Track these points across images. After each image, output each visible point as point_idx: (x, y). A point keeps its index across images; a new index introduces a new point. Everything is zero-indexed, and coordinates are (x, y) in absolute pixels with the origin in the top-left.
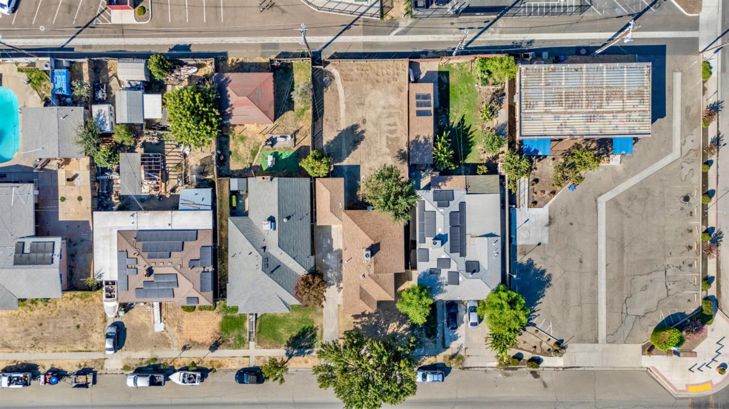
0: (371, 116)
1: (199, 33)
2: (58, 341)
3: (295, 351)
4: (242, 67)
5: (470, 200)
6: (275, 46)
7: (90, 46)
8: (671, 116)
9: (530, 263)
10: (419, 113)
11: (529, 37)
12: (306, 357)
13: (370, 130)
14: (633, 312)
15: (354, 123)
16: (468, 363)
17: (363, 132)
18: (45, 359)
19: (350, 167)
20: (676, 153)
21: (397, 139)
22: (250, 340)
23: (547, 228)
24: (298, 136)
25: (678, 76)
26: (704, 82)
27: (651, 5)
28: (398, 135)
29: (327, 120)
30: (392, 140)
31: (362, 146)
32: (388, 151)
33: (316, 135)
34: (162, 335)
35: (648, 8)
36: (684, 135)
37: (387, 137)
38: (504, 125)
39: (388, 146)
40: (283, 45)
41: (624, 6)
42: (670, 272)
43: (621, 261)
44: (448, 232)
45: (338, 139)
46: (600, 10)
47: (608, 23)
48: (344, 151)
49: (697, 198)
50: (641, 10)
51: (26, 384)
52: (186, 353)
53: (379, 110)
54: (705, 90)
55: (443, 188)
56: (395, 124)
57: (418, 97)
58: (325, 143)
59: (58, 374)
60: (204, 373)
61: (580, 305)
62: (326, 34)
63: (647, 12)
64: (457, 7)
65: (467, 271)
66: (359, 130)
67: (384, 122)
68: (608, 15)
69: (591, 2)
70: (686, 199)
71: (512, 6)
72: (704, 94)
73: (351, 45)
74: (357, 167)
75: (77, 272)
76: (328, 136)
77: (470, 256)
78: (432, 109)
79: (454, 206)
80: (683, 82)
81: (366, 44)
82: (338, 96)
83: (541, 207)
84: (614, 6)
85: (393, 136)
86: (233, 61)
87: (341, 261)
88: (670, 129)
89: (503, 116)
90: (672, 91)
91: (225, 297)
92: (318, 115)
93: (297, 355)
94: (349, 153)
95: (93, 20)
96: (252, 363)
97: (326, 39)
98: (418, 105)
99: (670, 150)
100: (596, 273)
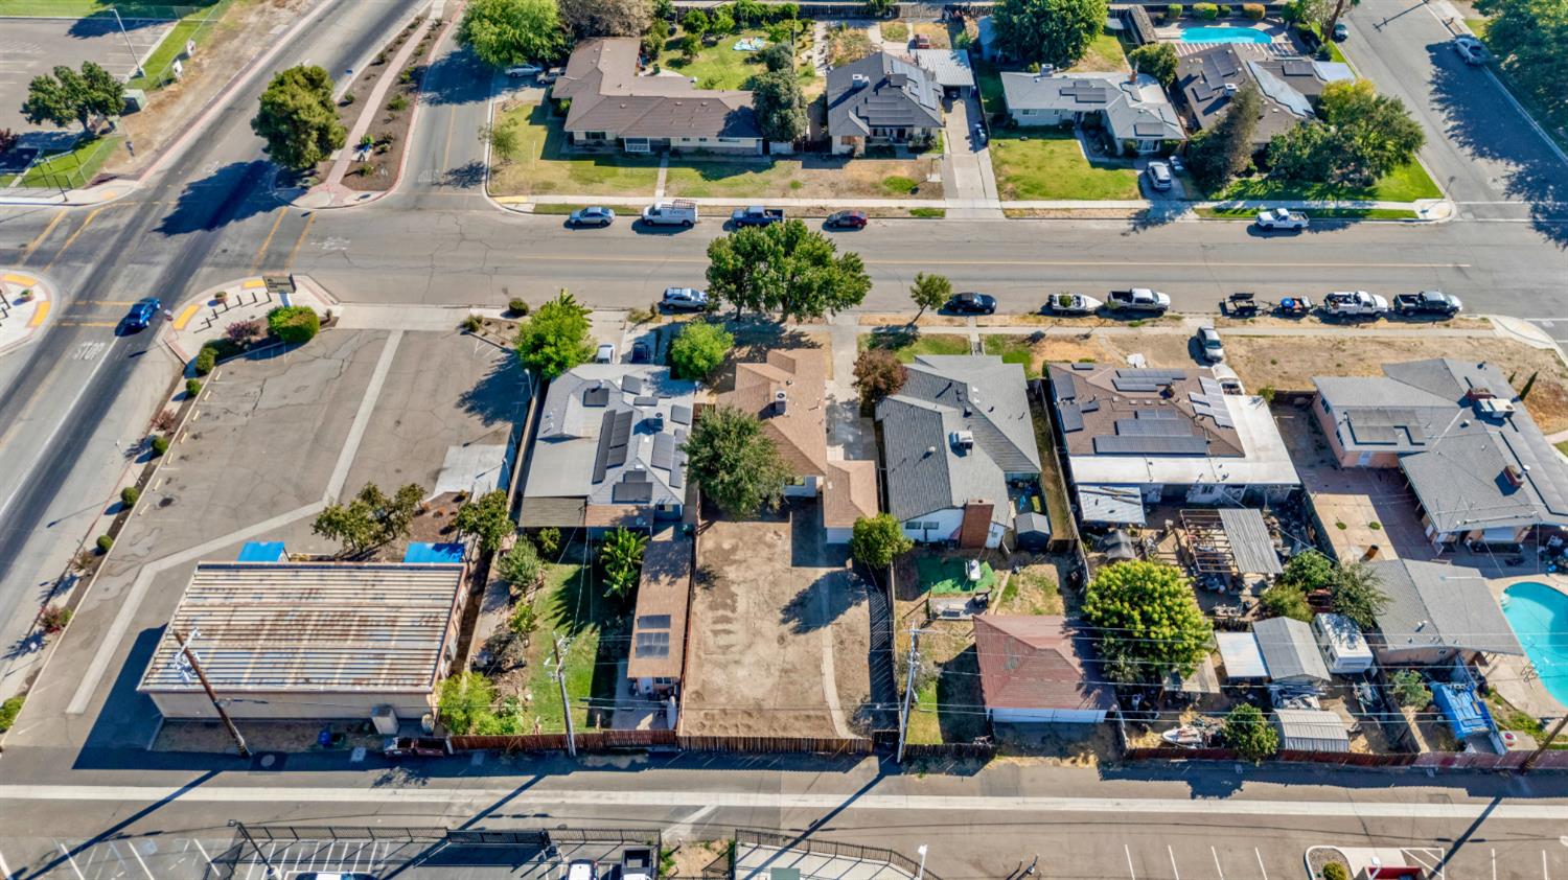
0: (766, 649)
1: (1179, 821)
2: (1301, 348)
3: (903, 331)
4: (1055, 739)
5: (584, 487)
6: (991, 790)
7: (1432, 799)
8: (134, 623)
9: (488, 421)
10: (664, 620)
11: (384, 795)
12: (884, 324)
13: (771, 625)
14: (335, 363)
15: (802, 637)
16: (623, 315)
17: (784, 621)
18: (1310, 330)
19: (813, 563)
20: (149, 572)
21: (713, 607)
22: (980, 344)
23: (445, 465)
24: (923, 618)
25: (75, 706)
26: (25, 694)
27: (65, 858)
28: (710, 614)
29: (862, 644)
30: (725, 606)
31: (789, 596)
32: (734, 589)
33: (882, 618)
34: (1129, 351)
35: (73, 853)
36: (118, 602)
37: (734, 610)
38: (487, 610)
39: (733, 596)
40: (972, 793)
41: (130, 857)
42: (248, 407)
43: (328, 420)
44: (632, 438)
45: (835, 611)
46: (193, 851)
47: (184, 821)
48: (824, 591)
49: (142, 505)
50: (95, 848)
51: (1330, 298)
52: (1084, 331)
53: (749, 658)
54: (30, 680)
55: (631, 507)
56: (716, 633)
57: (664, 651)
58: (865, 604)
59: (1286, 312)
60: (1048, 310)
61: (419, 372)
62: (869, 813)
63: (81, 842)
64: (545, 867)
65: (606, 391)
66: (792, 624)
67: (739, 637)
68: (176, 841)
69: (208, 870)
70: (166, 502)
71: (406, 866)
72: (37, 673)
73: (808, 788)
74: (797, 562)
75: (1304, 427)
76: (858, 615)
77: (597, 415)
78: (636, 630)
79: (614, 476)
80: (70, 694)
81: (775, 788)
82: (839, 686)
83: (448, 494)
84: (154, 860)
85: (721, 612)
86: (1086, 760)
87: (828, 431)
88: (142, 609)
89: (488, 626)
90: (108, 671)
91: (1031, 389)
92: (882, 659)
93: (899, 327)
94: (815, 586)
95: (1447, 858)
96: (972, 320)
97: (868, 802)
98: (666, 636)
99: (159, 575)
100: (377, 409)
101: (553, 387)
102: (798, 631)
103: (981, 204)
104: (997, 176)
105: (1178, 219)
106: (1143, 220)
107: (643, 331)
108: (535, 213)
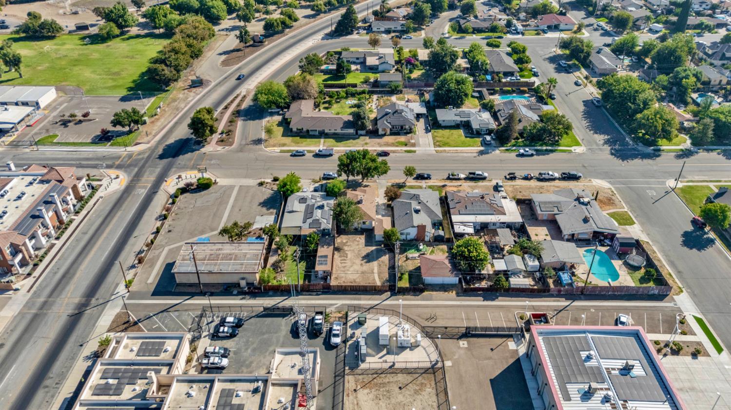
0: (357, 267)
1: (479, 306)
2: (530, 188)
4: (444, 288)
5: (300, 224)
6: (424, 300)
7: (554, 301)
8: (164, 261)
9: (268, 209)
10: (326, 256)
11: (243, 302)
12: (395, 182)
13: (358, 261)
14: (218, 194)
15: (368, 264)
16: (310, 181)
17: (362, 260)
18: (533, 183)
19: (371, 246)
20: (166, 249)
21: (340, 257)
22: (426, 187)
23: (255, 221)
24: (405, 259)
25: (150, 281)
26: (134, 279)
27: (152, 316)
28: (340, 259)
29: (386, 265)
30: (344, 256)
31: (364, 254)
32: (347, 252)
33: (392, 259)
34: (474, 190)
35: (154, 315)
36: (158, 257)
37: (347, 257)
38: (272, 256)
39: (347, 254)
40: (418, 300)
41: (171, 316)
42: (192, 206)
43: (218, 209)
44: (315, 211)
45: (377, 258)
46: (189, 315)
47: (186, 308)
48: (375, 253)
49: (162, 232)
50: (160, 314)
51: (540, 174)
52: (460, 184)
53: (352, 269)
54: (135, 275)
55: (315, 230)
56: (341, 263)
57: (326, 264)
58: (387, 256)
59: (526, 178)
60: (449, 178)
61: (245, 197)
62: (387, 305)
63: (156, 313)
64: (292, 318)
65: (306, 199)
66: (365, 261)
67: (348, 263)
68: (184, 313)
69: (194, 319)
70: (170, 231)
71: (251, 318)
72: (137, 274)
73: (369, 299)
74: (367, 245)
75: (528, 209)
76: (385, 258)
77: (303, 206)
78: (317, 259)
79: (309, 221)
80: (148, 279)
81: (359, 299)
82: (379, 276)
83: (257, 228)
84: (178, 317)
85: (343, 258)
86: (452, 292)
87: (377, 211)
88: (166, 258)
89: (272, 260)
90: (158, 274)
91: (441, 199)
92: (392, 267)
93: (400, 183)
94: (372, 251)
95: (557, 314)
96: (424, 181)
97: (388, 302)
98: (327, 261)
99: (170, 250)
100: (233, 206)
101: (289, 199)
102: (366, 262)
103: (429, 149)
104: (434, 140)
105: (493, 152)
106: (481, 153)
107: (317, 185)
108: (280, 152)
